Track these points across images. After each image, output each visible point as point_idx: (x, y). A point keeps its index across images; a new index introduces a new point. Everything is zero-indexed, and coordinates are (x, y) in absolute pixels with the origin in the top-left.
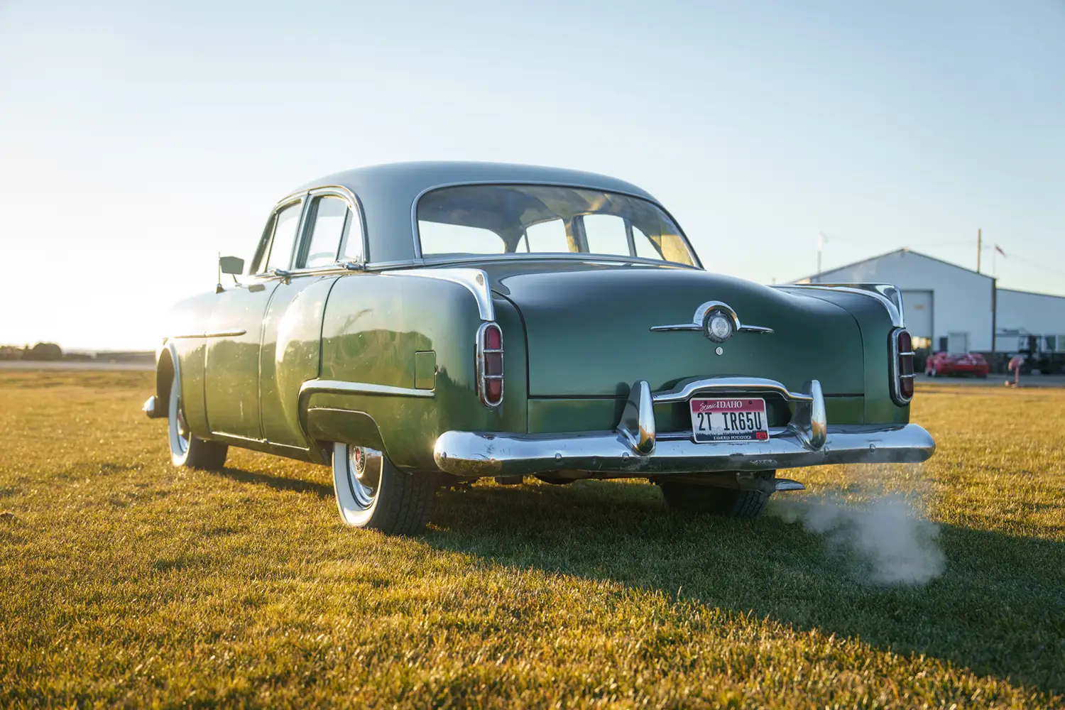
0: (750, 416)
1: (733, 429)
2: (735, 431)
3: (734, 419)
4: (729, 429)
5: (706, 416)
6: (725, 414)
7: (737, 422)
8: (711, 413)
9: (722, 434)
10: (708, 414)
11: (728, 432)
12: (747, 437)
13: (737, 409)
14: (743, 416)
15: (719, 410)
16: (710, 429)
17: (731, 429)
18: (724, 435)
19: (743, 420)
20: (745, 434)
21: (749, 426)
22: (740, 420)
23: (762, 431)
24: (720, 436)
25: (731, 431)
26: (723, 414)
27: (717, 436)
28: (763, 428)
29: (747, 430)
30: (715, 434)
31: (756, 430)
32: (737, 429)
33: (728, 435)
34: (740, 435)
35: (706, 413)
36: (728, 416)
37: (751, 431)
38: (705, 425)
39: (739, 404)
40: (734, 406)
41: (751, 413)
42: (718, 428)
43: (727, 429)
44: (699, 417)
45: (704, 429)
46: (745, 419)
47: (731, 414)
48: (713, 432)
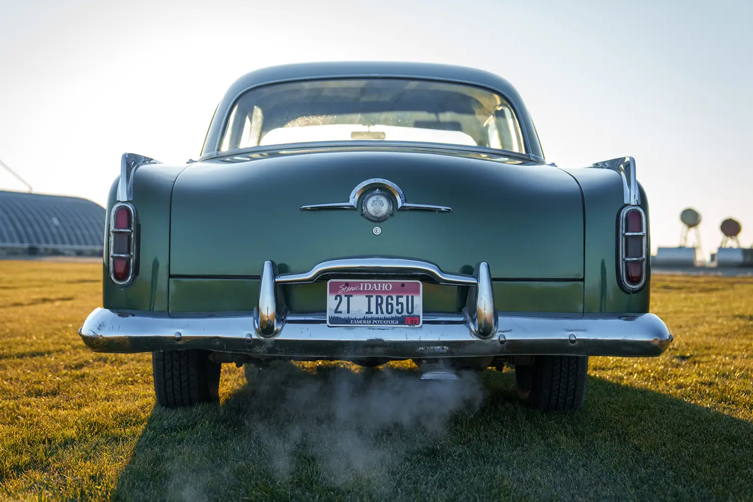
0: (400, 300)
1: (377, 313)
2: (380, 315)
3: (379, 302)
4: (372, 313)
5: (345, 299)
6: (369, 297)
7: (384, 306)
8: (352, 296)
9: (362, 317)
10: (349, 297)
11: (369, 316)
12: (393, 322)
13: (385, 292)
14: (392, 299)
15: (363, 292)
16: (348, 312)
17: (374, 312)
18: (364, 319)
19: (391, 304)
20: (392, 319)
21: (398, 310)
22: (387, 304)
23: (414, 316)
24: (359, 320)
25: (374, 315)
26: (367, 296)
27: (355, 319)
28: (415, 313)
29: (394, 314)
30: (353, 317)
31: (407, 314)
32: (382, 313)
33: (369, 319)
34: (385, 319)
35: (346, 296)
36: (373, 300)
37: (400, 315)
38: (343, 307)
39: (388, 287)
40: (381, 288)
41: (402, 297)
42: (359, 311)
43: (369, 312)
44: (336, 299)
45: (341, 312)
46: (394, 302)
47: (377, 297)
48: (351, 316)
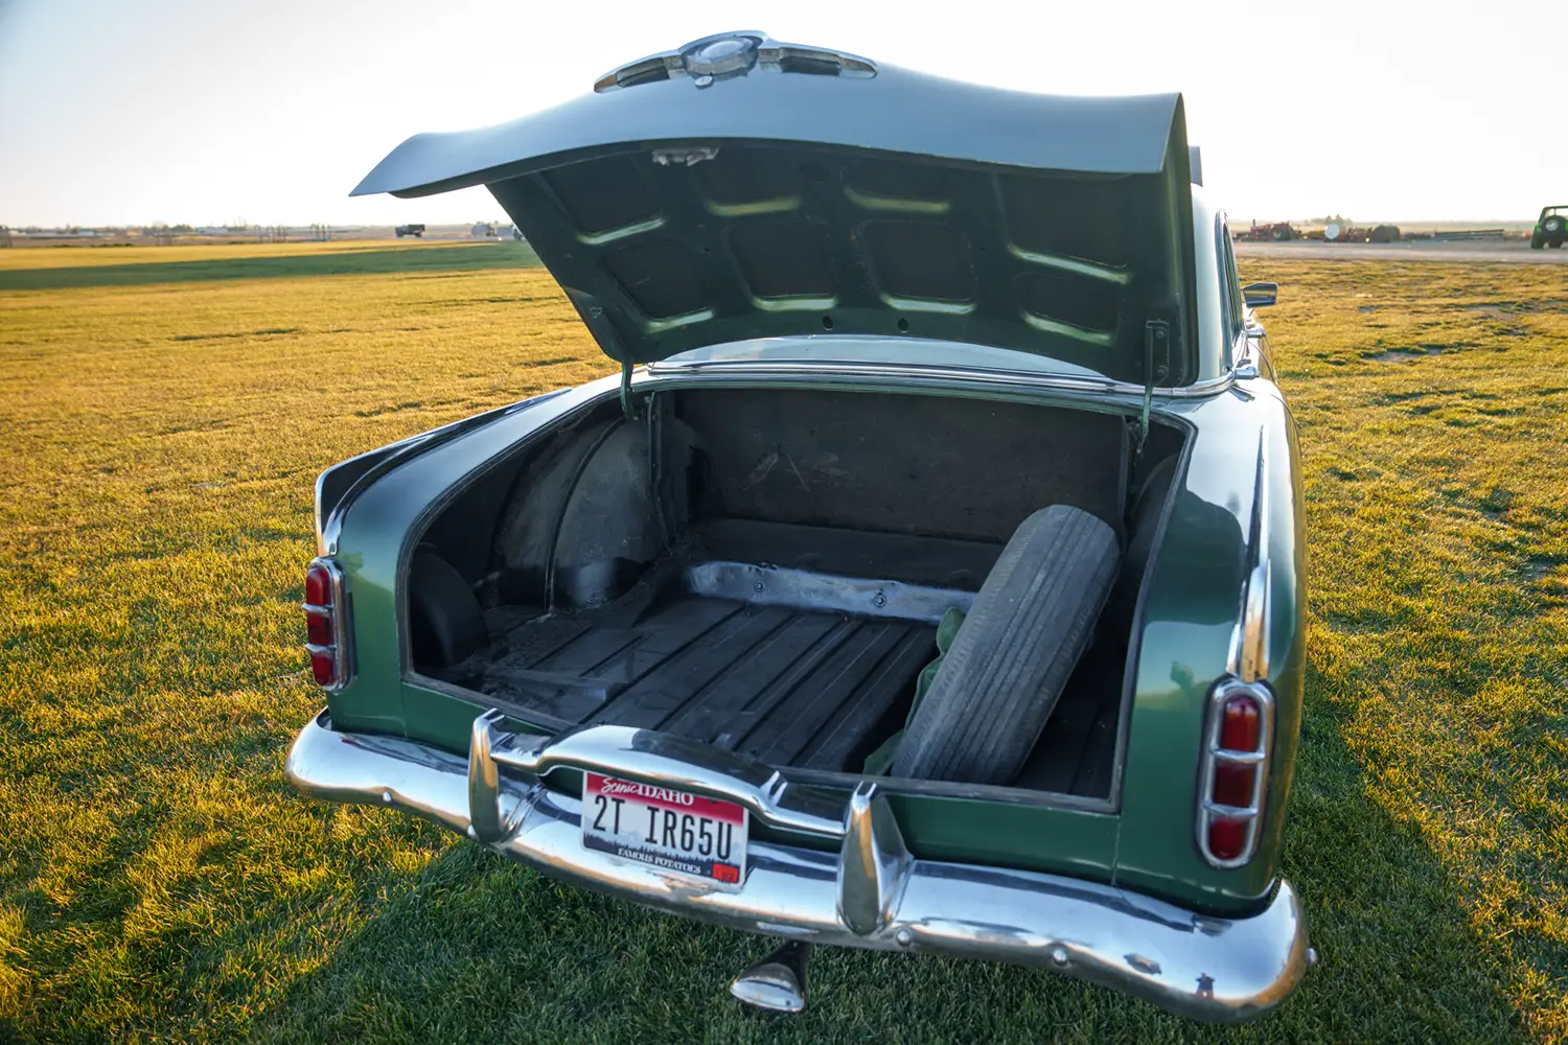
0: (708, 828)
1: (665, 844)
2: (668, 850)
3: (670, 824)
4: (655, 842)
5: (611, 805)
6: (654, 810)
7: (678, 832)
8: (623, 802)
9: (638, 847)
10: (618, 802)
11: (651, 847)
12: (690, 868)
13: (681, 806)
14: (693, 823)
15: (643, 798)
16: (616, 832)
17: (660, 842)
18: (641, 851)
19: (691, 833)
20: (690, 861)
21: (701, 847)
22: (684, 831)
23: (729, 865)
24: (633, 850)
25: (658, 847)
26: (649, 808)
27: (627, 848)
28: (732, 859)
29: (695, 854)
30: (623, 843)
31: (717, 859)
32: (674, 846)
33: (650, 853)
34: (677, 859)
35: (614, 799)
36: (660, 816)
37: (704, 858)
38: (608, 821)
39: (687, 799)
40: (674, 798)
41: (710, 822)
42: (634, 834)
43: (651, 840)
44: (597, 802)
45: (603, 829)
46: (696, 829)
47: (667, 813)
48: (620, 839)
